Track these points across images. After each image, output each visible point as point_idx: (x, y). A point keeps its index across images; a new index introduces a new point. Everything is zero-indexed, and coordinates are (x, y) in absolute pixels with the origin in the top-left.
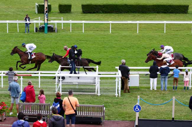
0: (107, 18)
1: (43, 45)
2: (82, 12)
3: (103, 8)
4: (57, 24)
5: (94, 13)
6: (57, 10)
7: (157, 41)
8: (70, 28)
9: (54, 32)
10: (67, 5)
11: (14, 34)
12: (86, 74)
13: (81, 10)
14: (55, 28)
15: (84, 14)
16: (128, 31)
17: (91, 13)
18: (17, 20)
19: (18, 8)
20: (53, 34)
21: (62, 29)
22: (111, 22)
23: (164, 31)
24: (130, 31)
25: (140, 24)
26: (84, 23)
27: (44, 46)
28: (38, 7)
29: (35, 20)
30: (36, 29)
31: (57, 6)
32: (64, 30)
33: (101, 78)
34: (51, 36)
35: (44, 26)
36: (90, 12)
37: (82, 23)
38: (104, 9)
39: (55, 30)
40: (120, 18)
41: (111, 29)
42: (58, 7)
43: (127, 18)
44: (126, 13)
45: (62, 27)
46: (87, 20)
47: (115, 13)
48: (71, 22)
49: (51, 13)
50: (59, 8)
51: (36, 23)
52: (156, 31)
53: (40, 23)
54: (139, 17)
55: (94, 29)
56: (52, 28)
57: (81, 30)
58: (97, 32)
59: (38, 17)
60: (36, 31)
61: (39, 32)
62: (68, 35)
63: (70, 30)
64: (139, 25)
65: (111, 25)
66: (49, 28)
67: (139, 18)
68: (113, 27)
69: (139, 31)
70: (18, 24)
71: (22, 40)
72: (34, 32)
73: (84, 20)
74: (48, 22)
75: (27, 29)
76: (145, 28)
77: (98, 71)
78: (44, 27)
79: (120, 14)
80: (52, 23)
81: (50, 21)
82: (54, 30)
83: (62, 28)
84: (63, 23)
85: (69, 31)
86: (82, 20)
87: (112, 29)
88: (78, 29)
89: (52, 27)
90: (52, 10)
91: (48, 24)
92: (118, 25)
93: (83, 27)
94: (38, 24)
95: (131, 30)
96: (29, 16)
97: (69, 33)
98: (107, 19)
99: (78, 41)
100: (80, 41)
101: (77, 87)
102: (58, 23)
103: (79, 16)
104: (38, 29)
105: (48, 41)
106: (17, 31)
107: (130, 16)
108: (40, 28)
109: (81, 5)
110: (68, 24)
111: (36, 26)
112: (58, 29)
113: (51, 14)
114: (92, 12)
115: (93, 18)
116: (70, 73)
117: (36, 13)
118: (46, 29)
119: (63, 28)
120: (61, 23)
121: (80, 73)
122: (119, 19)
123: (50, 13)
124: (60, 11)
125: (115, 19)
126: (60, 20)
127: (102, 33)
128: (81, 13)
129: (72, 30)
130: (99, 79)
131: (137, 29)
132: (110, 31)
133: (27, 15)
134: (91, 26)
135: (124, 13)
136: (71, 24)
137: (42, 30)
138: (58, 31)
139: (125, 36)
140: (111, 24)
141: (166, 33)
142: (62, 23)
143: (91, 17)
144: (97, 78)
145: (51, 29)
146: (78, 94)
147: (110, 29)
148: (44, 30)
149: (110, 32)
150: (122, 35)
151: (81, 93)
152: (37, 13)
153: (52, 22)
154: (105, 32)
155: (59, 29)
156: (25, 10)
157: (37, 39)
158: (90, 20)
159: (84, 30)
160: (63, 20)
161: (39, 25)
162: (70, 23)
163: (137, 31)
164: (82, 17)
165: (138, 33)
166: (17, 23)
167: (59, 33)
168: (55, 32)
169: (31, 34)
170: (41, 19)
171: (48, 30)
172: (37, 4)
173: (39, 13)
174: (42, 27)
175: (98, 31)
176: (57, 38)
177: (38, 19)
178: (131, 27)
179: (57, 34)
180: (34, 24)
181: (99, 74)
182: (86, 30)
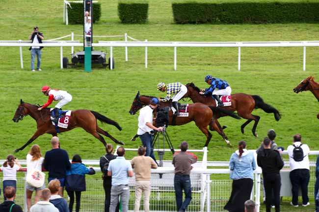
0: (231, 34)
1: (81, 99)
2: (173, 22)
3: (224, 10)
4: (113, 50)
5: (201, 22)
6: (116, 16)
8: (145, 60)
9: (107, 69)
10: (137, 4)
11: (13, 72)
13: (171, 17)
14: (110, 59)
15: (178, 26)
16: (280, 65)
17: (194, 23)
18: (20, 41)
19: (22, 12)
20: (103, 72)
21: (127, 60)
22: (240, 44)
24: (287, 66)
25: (309, 48)
26: (178, 48)
27: (82, 101)
28: (69, 9)
29: (63, 39)
30: (65, 60)
31: (115, 6)
32: (128, 64)
33: (213, 177)
34: (99, 77)
35: (83, 53)
36: (192, 20)
37: (172, 48)
38: (224, 13)
39: (109, 64)
40: (263, 35)
41: (241, 60)
42: (117, 8)
43: (280, 35)
44: (278, 22)
45: (125, 55)
46: (185, 40)
47: (250, 23)
48: (146, 44)
49: (100, 23)
50: (120, 12)
51: (63, 47)
53: (75, 47)
54: (308, 31)
55: (200, 62)
56: (102, 60)
57: (170, 64)
58: (206, 68)
59: (71, 34)
60: (65, 66)
61: (72, 68)
62: (138, 75)
63: (144, 64)
64: (306, 51)
65: (239, 51)
66: (94, 58)
67: (309, 33)
68: (245, 56)
69: (306, 64)
70: (23, 50)
71: (31, 87)
72: (60, 67)
73: (178, 39)
74: (93, 45)
77: (208, 160)
78: (83, 56)
79: (262, 26)
80: (103, 47)
81: (98, 43)
82: (107, 62)
83: (124, 59)
84: (128, 47)
85: (141, 66)
86: (172, 40)
87: (243, 61)
88: (163, 62)
89: (103, 56)
90: (103, 17)
91: (92, 50)
93: (174, 55)
94: (71, 50)
95: (289, 64)
98: (230, 36)
102: (115, 48)
103: (166, 30)
104: (70, 61)
105: (93, 89)
106: (20, 65)
107: (286, 29)
108: (74, 59)
109: (171, 5)
110: (140, 50)
111: (63, 55)
112: (115, 61)
113: (101, 25)
114: (197, 20)
115: (198, 36)
117: (65, 24)
118: (88, 62)
119: (128, 59)
120: (124, 47)
121: (163, 165)
122: (261, 37)
123: (97, 24)
124: (120, 18)
125: (250, 37)
126: (122, 39)
127: (220, 70)
128: (172, 24)
129: (149, 64)
130: (209, 177)
131: (303, 61)
132: (237, 64)
134: (193, 55)
135: (273, 23)
136: (146, 49)
137: (78, 64)
138: (115, 65)
139: (273, 78)
140: (240, 48)
142: (126, 48)
143: (195, 33)
144: (204, 177)
145: (99, 62)
147: (237, 60)
149: (237, 68)
150: (265, 74)
152: (67, 23)
153: (101, 44)
154: (226, 68)
155: (120, 60)
156: (40, 15)
157: (66, 84)
158: (191, 39)
159: (177, 64)
160: (129, 39)
161: (73, 53)
162: (144, 47)
163: (303, 64)
164: (174, 34)
165: (304, 69)
166: (19, 47)
167: (119, 70)
168: (110, 68)
169: (52, 73)
170: (76, 38)
171: (92, 63)
172: (67, 2)
173: (72, 24)
174: (79, 56)
175: (209, 65)
176: (113, 81)
177: (69, 39)
178: (288, 56)
179: (114, 72)
180: (60, 50)
181: (208, 167)
182: (181, 65)
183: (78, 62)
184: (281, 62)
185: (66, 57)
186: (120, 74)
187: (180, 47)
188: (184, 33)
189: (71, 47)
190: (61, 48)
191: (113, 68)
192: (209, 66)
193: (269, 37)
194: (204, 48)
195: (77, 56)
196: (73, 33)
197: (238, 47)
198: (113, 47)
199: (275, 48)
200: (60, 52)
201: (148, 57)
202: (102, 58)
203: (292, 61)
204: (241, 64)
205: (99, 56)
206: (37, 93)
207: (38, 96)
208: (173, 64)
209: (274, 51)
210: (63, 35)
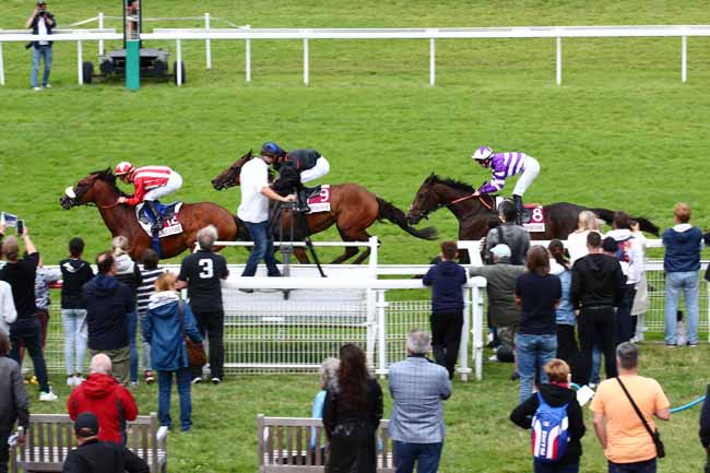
0: (415, 14)
1: (120, 143)
4: (183, 46)
7: (648, 119)
8: (245, 66)
9: (172, 84)
12: (323, 275)
14: (175, 65)
16: (513, 73)
20: (164, 90)
21: (209, 65)
22: (432, 33)
23: (679, 70)
24: (525, 75)
25: (567, 41)
26: (312, 41)
29: (81, 27)
30: (88, 68)
32: (214, 75)
33: (392, 295)
34: (156, 101)
35: (122, 53)
37: (301, 41)
39: (175, 75)
40: (478, 14)
41: (436, 63)
43: (509, 16)
45: (205, 57)
46: (324, 25)
48: (246, 33)
51: (83, 41)
52: (645, 74)
53: (105, 41)
54: (562, 7)
56: (162, 66)
57: (296, 73)
58: (368, 80)
59: (97, 15)
60: (88, 78)
61: (102, 82)
62: (234, 96)
63: (245, 73)
64: (563, 47)
65: (432, 47)
66: (145, 62)
67: (566, 12)
68: (443, 56)
69: (563, 70)
71: (20, 121)
72: (77, 82)
73: (311, 24)
74: (143, 36)
75: (42, 71)
76: (594, 62)
77: (379, 263)
78: (124, 58)
80: (162, 41)
81: (152, 32)
82: (170, 71)
83: (205, 65)
84: (212, 40)
85: (238, 77)
86: (297, 25)
87: (440, 68)
88: (282, 69)
89: (161, 57)
91: (141, 47)
92: (465, 44)
93: (302, 57)
94: (97, 48)
95: (530, 71)
96: (49, 9)
97: (237, 88)
98: (416, 18)
99: (285, 123)
100: (290, 120)
101: (280, 337)
102: (186, 42)
103: (285, 5)
104: (97, 70)
105: (143, 124)
108: (106, 66)
110: (236, 46)
111: (83, 57)
112: (186, 63)
115: (351, 17)
116: (244, 275)
118: (133, 70)
119: (212, 63)
120: (204, 40)
121: (291, 273)
122: (473, 18)
125: (453, 19)
126: (200, 25)
127: (396, 84)
129: (253, 74)
130: (382, 296)
131: (555, 65)
132: (429, 73)
133: (44, 4)
134: (342, 55)
136: (248, 43)
137: (113, 74)
138: (187, 77)
139: (500, 98)
140: (432, 41)
141: (692, 84)
142: (208, 42)
143: (341, 11)
144: (371, 295)
145: (155, 70)
146: (286, 369)
147: (429, 65)
148: (124, 72)
149: (428, 81)
150: (483, 92)
151: (299, 366)
153: (159, 34)
154: (406, 79)
155: (195, 67)
157: (92, 116)
158: (338, 24)
159: (310, 73)
160: (213, 24)
161: (101, 53)
162: (244, 40)
163: (555, 72)
164: (301, 13)
165: (559, 81)
167: (194, 86)
168: (176, 81)
169: (60, 93)
170: (108, 24)
171: (141, 72)
174: (115, 58)
175: (373, 73)
176: (184, 109)
177: (94, 25)
178: (528, 56)
179: (184, 90)
180: (76, 47)
181: (380, 277)
182: (318, 74)
183: (113, 70)
184: (515, 67)
185: (88, 60)
186: (197, 93)
187: (315, 40)
188: (322, 13)
189: (97, 41)
190: (79, 44)
191: (183, 81)
192: (373, 77)
193: (490, 20)
194: (363, 41)
195: (111, 60)
196: (101, 14)
197: (429, 39)
198: (182, 40)
199: (502, 41)
200: (76, 52)
201: (252, 59)
202: (160, 62)
203: (534, 65)
204: (436, 73)
205: (155, 58)
206: (33, 134)
207: (36, 140)
208: (302, 72)
209: (499, 47)
210: (82, 17)
